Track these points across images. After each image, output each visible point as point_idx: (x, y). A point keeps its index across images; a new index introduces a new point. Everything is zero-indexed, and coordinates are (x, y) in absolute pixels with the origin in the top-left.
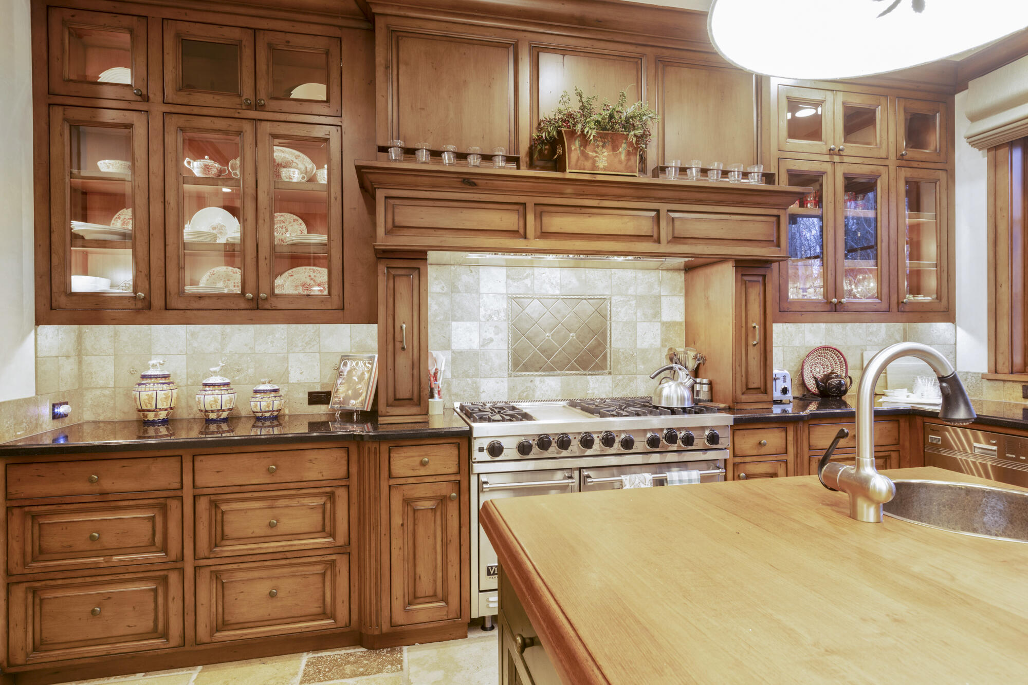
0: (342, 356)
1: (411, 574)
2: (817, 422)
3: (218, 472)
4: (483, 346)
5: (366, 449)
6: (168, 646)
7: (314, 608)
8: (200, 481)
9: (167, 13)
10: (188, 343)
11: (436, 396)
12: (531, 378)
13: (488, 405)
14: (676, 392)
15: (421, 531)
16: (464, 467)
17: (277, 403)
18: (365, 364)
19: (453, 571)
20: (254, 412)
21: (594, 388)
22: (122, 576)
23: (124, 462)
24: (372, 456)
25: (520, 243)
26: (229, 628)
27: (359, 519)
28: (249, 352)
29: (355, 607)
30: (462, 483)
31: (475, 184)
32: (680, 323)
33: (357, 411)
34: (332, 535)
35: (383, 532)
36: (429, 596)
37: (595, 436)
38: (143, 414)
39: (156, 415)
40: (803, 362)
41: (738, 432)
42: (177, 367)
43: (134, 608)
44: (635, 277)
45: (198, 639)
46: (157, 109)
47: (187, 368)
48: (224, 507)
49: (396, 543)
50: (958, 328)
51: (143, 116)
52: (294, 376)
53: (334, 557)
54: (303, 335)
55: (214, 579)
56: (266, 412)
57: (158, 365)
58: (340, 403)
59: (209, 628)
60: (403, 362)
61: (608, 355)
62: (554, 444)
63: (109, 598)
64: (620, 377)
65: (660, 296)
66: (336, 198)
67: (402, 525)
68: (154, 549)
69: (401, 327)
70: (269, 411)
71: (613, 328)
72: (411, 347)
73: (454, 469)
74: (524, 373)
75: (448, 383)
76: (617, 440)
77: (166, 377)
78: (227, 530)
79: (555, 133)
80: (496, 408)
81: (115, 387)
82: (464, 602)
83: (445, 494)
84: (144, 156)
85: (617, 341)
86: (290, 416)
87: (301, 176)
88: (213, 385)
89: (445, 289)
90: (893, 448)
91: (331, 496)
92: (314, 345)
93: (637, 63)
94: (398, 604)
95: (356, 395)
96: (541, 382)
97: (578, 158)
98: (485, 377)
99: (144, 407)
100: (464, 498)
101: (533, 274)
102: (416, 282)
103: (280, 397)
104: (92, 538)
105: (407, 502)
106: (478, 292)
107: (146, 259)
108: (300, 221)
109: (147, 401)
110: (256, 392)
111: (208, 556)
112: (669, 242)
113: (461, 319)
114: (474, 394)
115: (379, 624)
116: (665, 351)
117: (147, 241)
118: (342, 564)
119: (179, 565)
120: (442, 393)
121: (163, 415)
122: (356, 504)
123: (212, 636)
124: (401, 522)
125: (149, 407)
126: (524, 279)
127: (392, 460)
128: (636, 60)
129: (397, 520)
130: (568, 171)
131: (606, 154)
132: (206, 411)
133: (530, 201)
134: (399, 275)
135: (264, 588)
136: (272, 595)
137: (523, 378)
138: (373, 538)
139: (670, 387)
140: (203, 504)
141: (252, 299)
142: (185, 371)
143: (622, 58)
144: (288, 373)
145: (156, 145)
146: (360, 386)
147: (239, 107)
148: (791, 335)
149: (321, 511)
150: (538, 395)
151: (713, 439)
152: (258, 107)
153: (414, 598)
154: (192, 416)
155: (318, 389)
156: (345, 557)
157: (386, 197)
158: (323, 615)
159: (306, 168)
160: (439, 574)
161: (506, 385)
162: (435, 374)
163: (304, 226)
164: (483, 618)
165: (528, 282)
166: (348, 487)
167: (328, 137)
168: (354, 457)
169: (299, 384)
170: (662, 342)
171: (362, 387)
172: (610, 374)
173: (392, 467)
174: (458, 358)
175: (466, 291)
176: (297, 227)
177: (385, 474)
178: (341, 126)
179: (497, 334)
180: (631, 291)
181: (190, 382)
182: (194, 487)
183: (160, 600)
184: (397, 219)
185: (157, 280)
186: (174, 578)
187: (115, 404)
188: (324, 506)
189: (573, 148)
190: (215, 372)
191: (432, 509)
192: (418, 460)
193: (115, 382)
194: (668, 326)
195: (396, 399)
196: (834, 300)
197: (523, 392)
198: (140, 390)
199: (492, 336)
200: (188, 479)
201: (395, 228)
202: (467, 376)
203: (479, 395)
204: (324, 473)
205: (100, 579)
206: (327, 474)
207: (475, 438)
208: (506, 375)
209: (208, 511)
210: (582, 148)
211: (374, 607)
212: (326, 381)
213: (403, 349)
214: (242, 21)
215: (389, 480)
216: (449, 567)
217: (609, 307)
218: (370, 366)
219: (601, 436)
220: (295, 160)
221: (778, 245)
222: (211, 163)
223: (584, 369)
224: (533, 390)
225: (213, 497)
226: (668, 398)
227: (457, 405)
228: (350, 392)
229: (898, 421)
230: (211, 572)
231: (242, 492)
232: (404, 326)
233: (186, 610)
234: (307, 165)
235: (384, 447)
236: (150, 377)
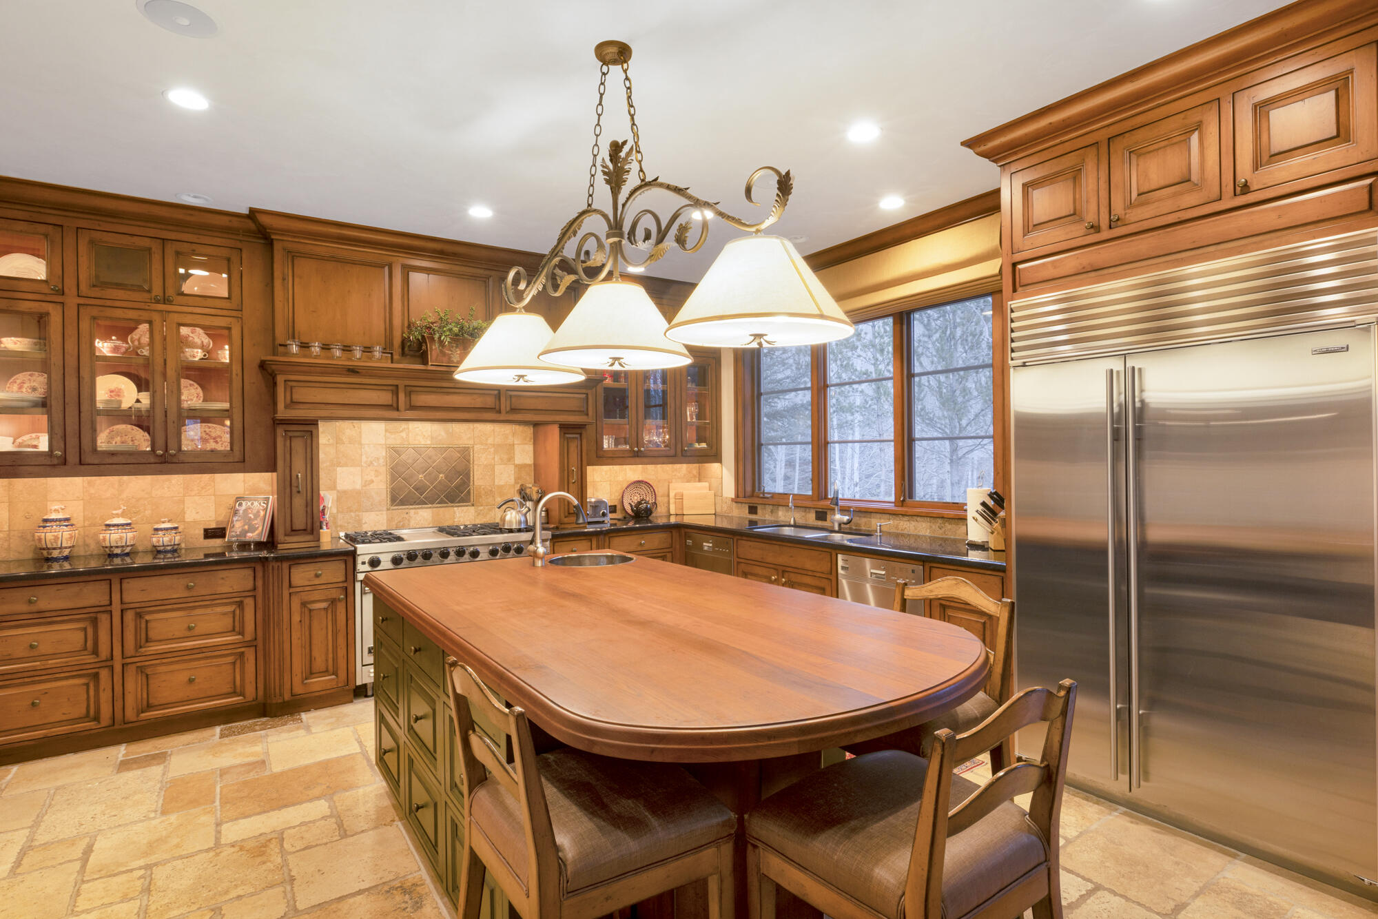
0: (237, 498)
1: (308, 657)
2: (615, 535)
3: (143, 590)
4: (365, 486)
5: (271, 568)
6: (99, 727)
7: (227, 688)
8: (127, 598)
9: (81, 223)
10: (85, 490)
11: (325, 527)
12: (407, 511)
13: (370, 533)
14: (515, 517)
15: (315, 624)
16: (350, 577)
17: (178, 538)
18: (260, 504)
19: (342, 652)
20: (155, 547)
21: (460, 517)
22: (57, 676)
23: (59, 587)
24: (276, 572)
25: (395, 415)
26: (152, 709)
27: (264, 620)
28: (146, 496)
29: (261, 686)
30: (348, 588)
31: (358, 372)
32: (530, 465)
33: (253, 542)
34: (242, 633)
35: (285, 627)
36: (322, 672)
37: (450, 550)
38: (48, 553)
39: (60, 553)
40: (623, 493)
41: (556, 544)
42: (75, 510)
43: (69, 699)
44: (494, 430)
45: (126, 719)
46: (72, 301)
47: (84, 512)
48: (147, 617)
49: (295, 635)
50: (723, 468)
51: (59, 307)
52: (190, 516)
53: (243, 650)
54: (198, 481)
55: (140, 673)
56: (168, 546)
57: (60, 510)
58: (237, 536)
59: (135, 710)
60: (299, 502)
61: (472, 491)
62: (419, 557)
63: (46, 693)
64: (482, 508)
65: (514, 445)
66: (237, 375)
67: (301, 621)
68: (86, 653)
69: (297, 476)
70: (171, 545)
71: (475, 470)
72: (305, 489)
73: (342, 578)
74: (401, 507)
75: (334, 517)
76: (467, 552)
77: (67, 520)
78: (152, 634)
79: (420, 338)
80: (376, 535)
81: (9, 531)
82: (351, 673)
83: (335, 597)
84: (60, 340)
85: (479, 479)
86: (186, 549)
87: (203, 354)
88: (117, 525)
89: (331, 441)
90: (667, 550)
91: (240, 604)
92: (209, 490)
93: (485, 281)
94: (297, 680)
95: (252, 529)
96: (415, 513)
97: (438, 355)
98: (367, 511)
99: (49, 546)
100: (350, 599)
101: (408, 429)
102: (309, 441)
103: (180, 533)
104: (32, 647)
105: (304, 604)
106: (360, 444)
107: (62, 423)
108: (196, 385)
109: (53, 541)
110: (156, 530)
111: (134, 655)
112: (507, 412)
113: (346, 465)
114: (357, 526)
115: (281, 695)
116: (518, 487)
117: (62, 408)
118: (250, 654)
119: (109, 663)
120: (330, 524)
121: (66, 552)
122: (261, 610)
123: (138, 716)
124: (299, 619)
125: (55, 546)
126: (400, 432)
127: (292, 574)
128: (485, 279)
129: (296, 618)
130: (430, 364)
131: (458, 352)
132: (112, 547)
133: (401, 383)
134: (294, 437)
135: (184, 677)
136: (191, 681)
137: (400, 511)
138: (276, 632)
139: (511, 514)
140: (129, 616)
141: (161, 456)
142: (82, 514)
143: (474, 277)
144: (184, 513)
145: (71, 331)
146: (256, 522)
147: (149, 301)
148: (616, 473)
149: (232, 615)
150: (412, 523)
152: (168, 302)
153: (311, 673)
154: (89, 553)
155: (213, 526)
156: (253, 649)
157: (285, 381)
158: (234, 693)
159: (202, 342)
160: (331, 656)
161: (385, 517)
162: (323, 510)
163: (199, 390)
164: (365, 685)
165: (404, 435)
166: (255, 597)
167: (230, 326)
168: (260, 574)
169: (195, 522)
170: (515, 480)
171: (258, 523)
172: (473, 505)
173: (292, 580)
174: (342, 496)
175: (350, 443)
176: (193, 391)
177: (286, 584)
178: (241, 318)
179: (376, 476)
180: (490, 441)
181: (87, 523)
182: (122, 603)
183: (92, 693)
184: (294, 397)
185: (72, 442)
186: (104, 674)
187: (9, 545)
188: (234, 612)
189: (434, 347)
190: (117, 514)
191: (325, 609)
192: (313, 574)
193: (9, 526)
194: (520, 468)
195: (293, 530)
196: (636, 449)
197: (400, 522)
198: (45, 531)
199: (373, 478)
200: (116, 597)
201: (292, 404)
202: (351, 511)
203: (362, 526)
204: (235, 588)
205: (37, 678)
206: (237, 588)
207: (359, 555)
208: (385, 508)
209: (134, 622)
210: (440, 348)
211: (277, 681)
212: (221, 518)
213: (299, 492)
214: (152, 233)
215: (289, 590)
216: (339, 650)
217: (472, 454)
218: (265, 505)
219: (455, 549)
220: (191, 335)
221: (587, 415)
222: (119, 343)
223: (452, 502)
224: (409, 520)
225: (138, 610)
226: (511, 522)
227: (342, 534)
228: (246, 527)
229: (671, 532)
230: (138, 667)
231: (164, 605)
232: (300, 475)
233: (115, 698)
234: (203, 339)
235: (285, 565)
236: (53, 520)
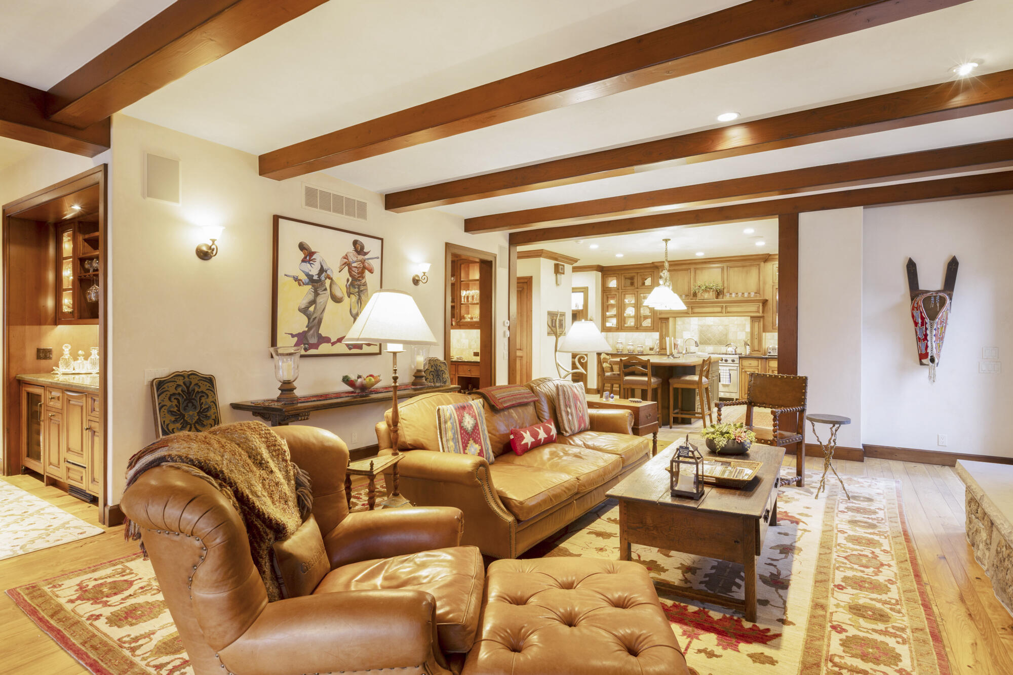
10: (626, 336)
25: (688, 315)
28: (637, 338)
46: (620, 291)
51: (618, 293)
52: (647, 344)
54: (647, 335)
57: (620, 340)
69: (663, 333)
77: (621, 343)
97: (700, 296)
102: (667, 324)
106: (690, 324)
107: (618, 319)
113: (686, 331)
117: (618, 316)
131: (707, 295)
133: (690, 305)
141: (638, 327)
142: (625, 342)
144: (645, 343)
145: (621, 298)
147: (634, 289)
151: (733, 361)
152: (637, 288)
155: (651, 347)
165: (704, 321)
175: (687, 324)
185: (620, 324)
190: (630, 342)
198: (618, 345)
212: (653, 345)
213: (664, 338)
214: (635, 272)
